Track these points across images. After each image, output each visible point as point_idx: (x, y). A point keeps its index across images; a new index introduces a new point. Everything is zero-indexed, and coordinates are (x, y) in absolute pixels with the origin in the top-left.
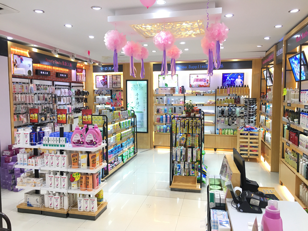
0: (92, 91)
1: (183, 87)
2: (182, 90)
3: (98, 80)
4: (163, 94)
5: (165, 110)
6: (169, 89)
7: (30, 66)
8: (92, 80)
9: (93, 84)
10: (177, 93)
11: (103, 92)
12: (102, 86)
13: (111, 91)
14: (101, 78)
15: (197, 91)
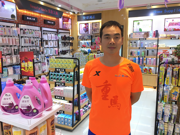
0: (77, 37)
1: (157, 31)
2: (156, 34)
3: (81, 28)
4: (137, 38)
5: (138, 53)
6: (143, 33)
7: (13, 11)
8: (77, 28)
9: (77, 31)
10: (150, 37)
11: (85, 38)
12: (84, 32)
13: (92, 36)
14: (84, 26)
15: (172, 35)
